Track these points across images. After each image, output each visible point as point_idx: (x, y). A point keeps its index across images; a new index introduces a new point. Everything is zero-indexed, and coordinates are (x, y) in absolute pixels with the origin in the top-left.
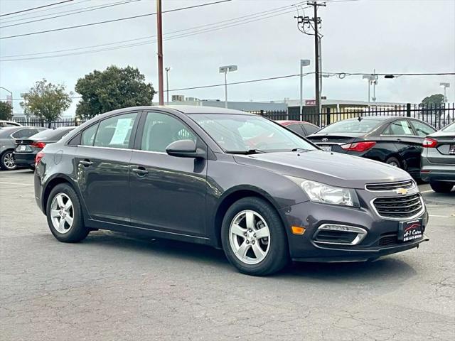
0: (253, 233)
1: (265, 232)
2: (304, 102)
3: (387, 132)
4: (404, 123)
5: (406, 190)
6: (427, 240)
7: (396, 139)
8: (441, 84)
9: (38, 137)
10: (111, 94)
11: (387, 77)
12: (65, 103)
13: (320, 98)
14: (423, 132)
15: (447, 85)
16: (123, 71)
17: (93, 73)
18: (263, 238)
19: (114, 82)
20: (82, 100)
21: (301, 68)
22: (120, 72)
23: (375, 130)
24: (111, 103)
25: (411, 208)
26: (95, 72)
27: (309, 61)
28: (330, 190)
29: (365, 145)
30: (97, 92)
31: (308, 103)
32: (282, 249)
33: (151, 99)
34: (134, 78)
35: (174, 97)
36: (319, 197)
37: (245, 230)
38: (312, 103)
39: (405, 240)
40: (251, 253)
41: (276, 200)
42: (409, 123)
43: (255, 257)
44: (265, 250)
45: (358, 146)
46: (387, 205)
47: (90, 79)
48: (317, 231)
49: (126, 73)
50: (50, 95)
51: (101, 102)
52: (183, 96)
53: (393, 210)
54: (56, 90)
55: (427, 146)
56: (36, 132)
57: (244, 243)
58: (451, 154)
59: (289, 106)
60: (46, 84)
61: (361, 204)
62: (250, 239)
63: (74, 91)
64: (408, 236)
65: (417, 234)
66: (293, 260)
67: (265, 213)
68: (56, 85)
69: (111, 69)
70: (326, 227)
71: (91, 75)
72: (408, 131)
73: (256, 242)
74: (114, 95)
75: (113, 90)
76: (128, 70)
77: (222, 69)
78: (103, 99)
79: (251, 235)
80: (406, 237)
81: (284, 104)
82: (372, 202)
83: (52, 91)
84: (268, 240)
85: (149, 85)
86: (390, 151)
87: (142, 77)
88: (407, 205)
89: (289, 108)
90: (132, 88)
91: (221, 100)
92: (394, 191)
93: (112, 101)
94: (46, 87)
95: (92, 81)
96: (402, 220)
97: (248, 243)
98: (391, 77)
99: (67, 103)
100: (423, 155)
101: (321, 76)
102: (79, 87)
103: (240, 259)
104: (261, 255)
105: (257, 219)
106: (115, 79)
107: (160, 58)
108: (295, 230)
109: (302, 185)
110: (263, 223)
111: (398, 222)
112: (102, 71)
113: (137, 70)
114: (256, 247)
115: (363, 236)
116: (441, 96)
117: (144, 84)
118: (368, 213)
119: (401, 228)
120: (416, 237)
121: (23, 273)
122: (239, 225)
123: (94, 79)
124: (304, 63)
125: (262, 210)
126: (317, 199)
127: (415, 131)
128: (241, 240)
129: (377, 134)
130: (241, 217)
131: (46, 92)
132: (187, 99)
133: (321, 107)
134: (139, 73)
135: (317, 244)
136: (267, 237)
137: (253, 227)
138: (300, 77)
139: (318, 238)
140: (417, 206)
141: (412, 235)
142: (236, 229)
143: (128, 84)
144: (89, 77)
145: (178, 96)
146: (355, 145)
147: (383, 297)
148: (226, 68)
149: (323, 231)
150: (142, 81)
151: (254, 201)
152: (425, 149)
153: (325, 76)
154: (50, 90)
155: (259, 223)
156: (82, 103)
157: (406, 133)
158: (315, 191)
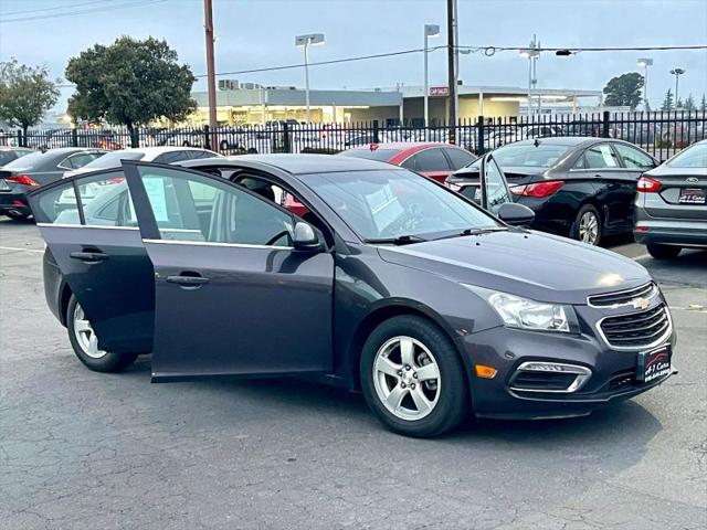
0: (412, 372)
1: (431, 371)
2: (429, 91)
3: (580, 164)
4: (605, 149)
5: (646, 300)
6: (675, 373)
7: (593, 176)
8: (640, 61)
9: (17, 166)
10: (124, 83)
11: (559, 53)
12: (49, 97)
13: (456, 83)
14: (635, 162)
15: (649, 62)
16: (143, 45)
17: (93, 48)
18: (428, 380)
19: (129, 63)
20: (77, 93)
21: (426, 39)
22: (137, 45)
23: (561, 162)
24: (125, 98)
25: (654, 329)
26: (97, 47)
27: (438, 27)
28: (534, 306)
29: (548, 187)
30: (102, 79)
31: (435, 92)
32: (459, 399)
33: (189, 89)
34: (160, 57)
35: (222, 82)
36: (517, 319)
37: (399, 367)
38: (441, 92)
39: (646, 380)
40: (408, 402)
41: (447, 319)
42: (613, 148)
43: (415, 408)
44: (431, 398)
45: (536, 188)
46: (620, 327)
47: (88, 59)
48: (516, 374)
49: (147, 48)
50: (24, 84)
51: (107, 95)
52: (237, 81)
53: (628, 335)
54: (34, 76)
55: (645, 190)
56: (12, 157)
57: (398, 387)
58: (682, 204)
59: (404, 96)
60: (17, 66)
61: (581, 327)
62: (406, 382)
63: (63, 77)
64: (651, 373)
65: (664, 369)
66: (478, 415)
67: (432, 342)
68: (34, 68)
69: (122, 42)
70: (529, 366)
71: (90, 52)
72: (610, 162)
73: (418, 385)
74: (128, 85)
75: (126, 77)
76: (151, 44)
77: (300, 40)
78: (111, 92)
79: (409, 374)
80: (648, 375)
81: (397, 93)
82: (598, 325)
83: (26, 77)
84: (436, 383)
85: (185, 68)
86: (584, 194)
87: (173, 55)
88: (648, 324)
89: (406, 100)
90: (158, 73)
91: (297, 88)
92: (630, 303)
93: (126, 94)
94: (18, 71)
95: (93, 63)
96: (643, 349)
97: (405, 386)
98: (566, 53)
99: (53, 97)
100: (639, 203)
101: (457, 51)
102: (71, 72)
103: (392, 411)
104: (426, 407)
105: (417, 350)
106: (129, 59)
107: (209, 33)
108: (481, 370)
109: (491, 301)
110: (428, 357)
111: (637, 353)
112: (107, 46)
113: (165, 43)
114: (418, 394)
115: (584, 379)
116: (637, 75)
117: (176, 65)
118: (592, 341)
119: (641, 363)
120: (663, 373)
121: (47, 439)
122: (389, 358)
123: (94, 59)
124: (431, 30)
125: (426, 336)
126: (513, 322)
127: (621, 161)
128: (392, 382)
129: (565, 168)
130: (391, 346)
131: (18, 79)
132: (242, 85)
133: (456, 98)
134: (167, 48)
135: (515, 392)
136: (436, 380)
137: (411, 363)
138: (423, 53)
139: (518, 382)
140: (661, 324)
141: (656, 371)
142: (383, 363)
143: (151, 66)
144: (88, 56)
145: (227, 82)
146: (532, 187)
147: (621, 476)
148: (306, 37)
149: (525, 373)
150: (174, 62)
151: (413, 322)
152: (641, 194)
153: (463, 52)
154: (23, 75)
155: (422, 355)
156: (77, 98)
157: (609, 164)
158: (510, 309)
